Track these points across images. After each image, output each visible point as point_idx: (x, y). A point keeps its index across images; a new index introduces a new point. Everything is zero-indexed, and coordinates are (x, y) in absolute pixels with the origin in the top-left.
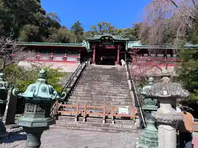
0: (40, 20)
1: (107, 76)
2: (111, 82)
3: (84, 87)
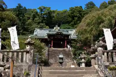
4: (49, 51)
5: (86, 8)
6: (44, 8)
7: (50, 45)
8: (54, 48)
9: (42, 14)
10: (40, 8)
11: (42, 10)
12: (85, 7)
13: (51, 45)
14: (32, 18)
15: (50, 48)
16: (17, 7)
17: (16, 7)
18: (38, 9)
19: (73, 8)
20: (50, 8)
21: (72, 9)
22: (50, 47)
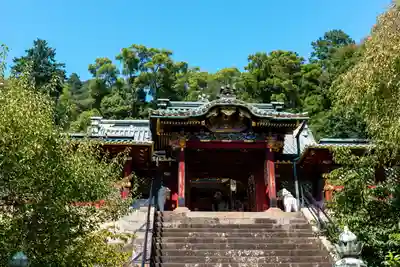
1: (256, 252)
4: (156, 231)
5: (315, 58)
6: (144, 53)
7: (164, 191)
8: (192, 210)
9: (136, 80)
10: (126, 53)
11: (132, 64)
12: (313, 55)
13: (175, 190)
14: (94, 97)
15: (167, 214)
16: (31, 52)
17: (26, 55)
18: (119, 58)
19: (265, 56)
20: (168, 54)
21: (258, 61)
22: (170, 205)
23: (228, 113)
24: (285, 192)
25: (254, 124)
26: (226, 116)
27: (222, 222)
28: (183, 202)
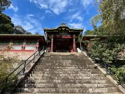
0: (9, 29)
1: (69, 61)
2: (75, 66)
3: (44, 73)
23: (63, 29)
24: (78, 49)
25: (70, 31)
26: (63, 30)
27: (61, 55)
28: (52, 51)
